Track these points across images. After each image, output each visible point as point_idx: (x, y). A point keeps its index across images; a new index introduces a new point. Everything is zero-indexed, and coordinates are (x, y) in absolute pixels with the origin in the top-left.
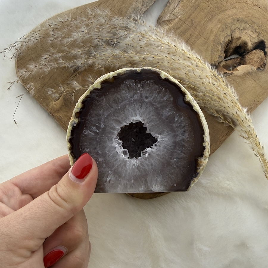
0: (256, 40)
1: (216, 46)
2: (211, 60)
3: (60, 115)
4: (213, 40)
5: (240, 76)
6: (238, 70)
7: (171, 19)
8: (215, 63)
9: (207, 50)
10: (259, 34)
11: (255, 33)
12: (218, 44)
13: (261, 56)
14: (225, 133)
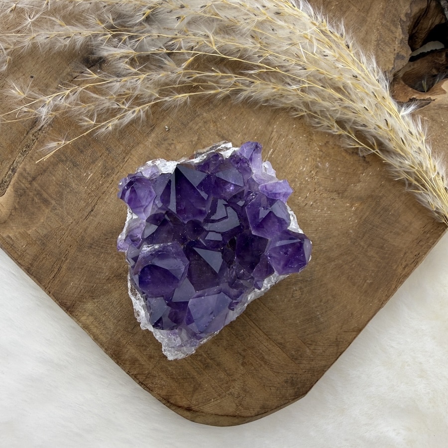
1: (389, 30)
3: (10, 235)
4: (381, 13)
6: (445, 92)
9: (365, 41)
12: (393, 22)
14: (412, 256)
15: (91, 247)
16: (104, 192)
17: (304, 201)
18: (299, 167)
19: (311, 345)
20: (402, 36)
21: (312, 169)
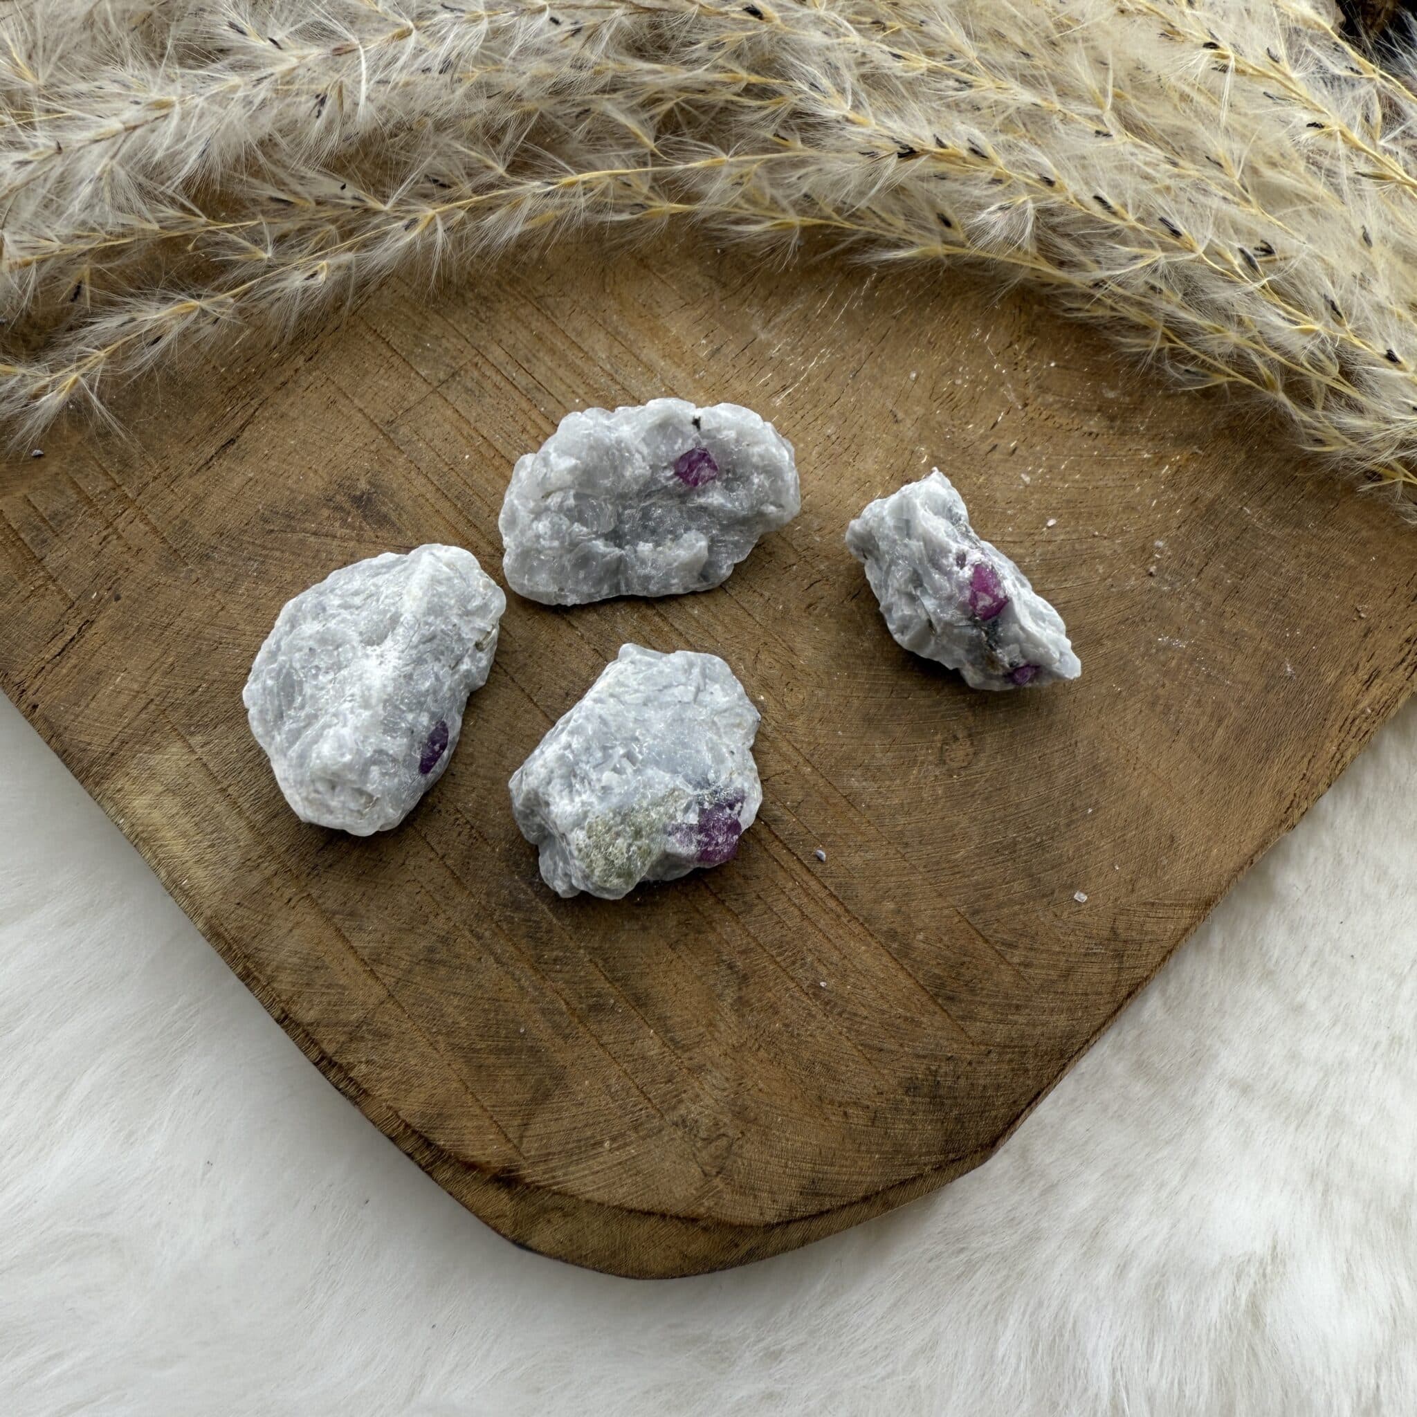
14: (1394, 643)
15: (208, 557)
16: (284, 384)
17: (984, 438)
18: (969, 329)
19: (1011, 946)
21: (1015, 336)
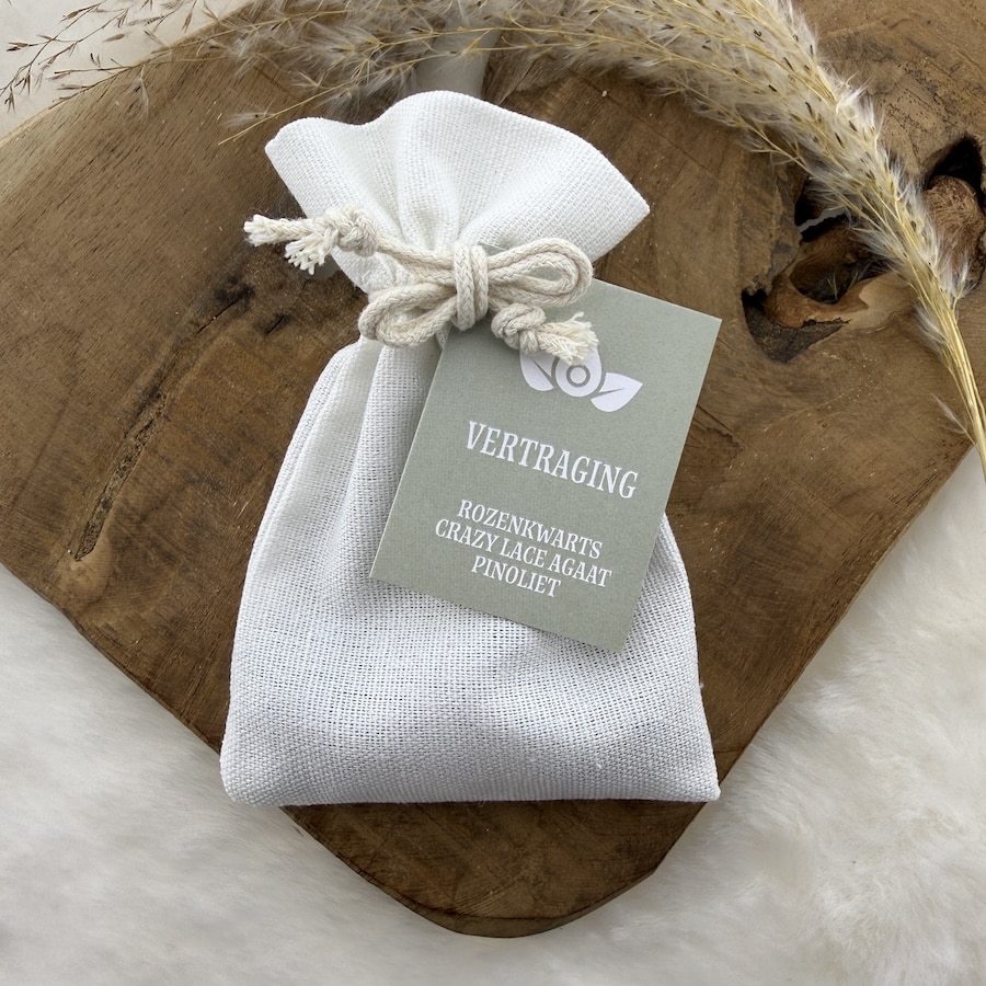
0: (940, 142)
1: (760, 200)
2: (742, 269)
3: (110, 623)
4: (743, 171)
5: (875, 334)
6: (865, 306)
7: (542, 81)
8: (759, 284)
9: (717, 224)
10: (950, 106)
11: (934, 106)
12: (766, 185)
13: (962, 216)
14: (824, 608)
20: (782, 209)
